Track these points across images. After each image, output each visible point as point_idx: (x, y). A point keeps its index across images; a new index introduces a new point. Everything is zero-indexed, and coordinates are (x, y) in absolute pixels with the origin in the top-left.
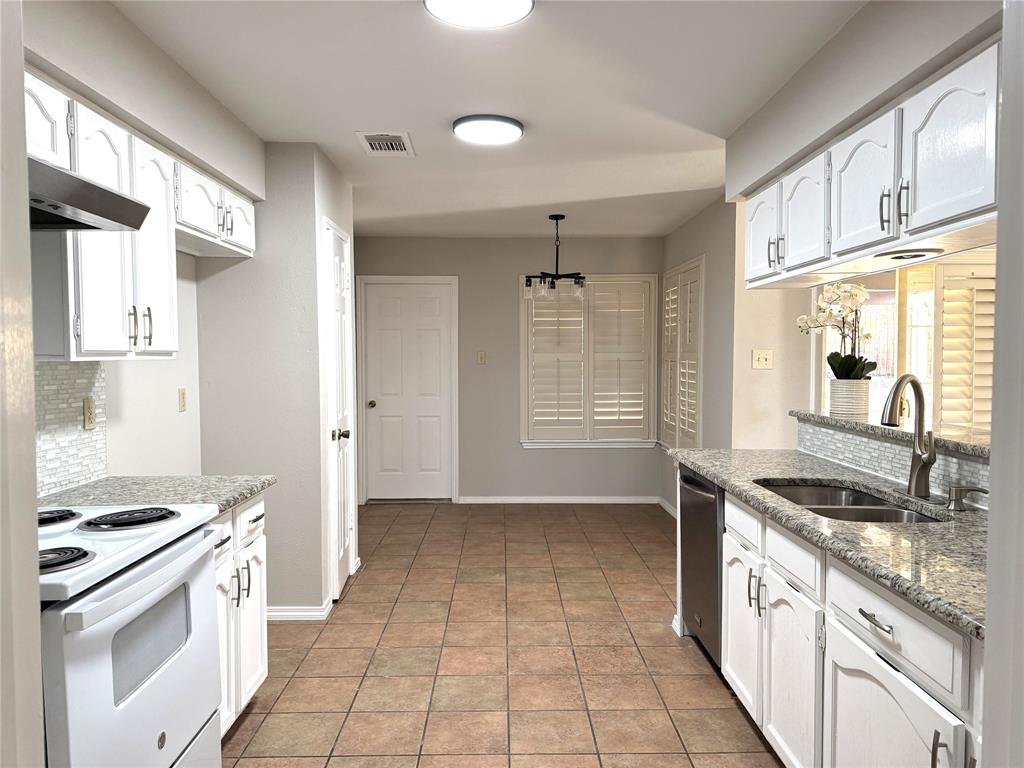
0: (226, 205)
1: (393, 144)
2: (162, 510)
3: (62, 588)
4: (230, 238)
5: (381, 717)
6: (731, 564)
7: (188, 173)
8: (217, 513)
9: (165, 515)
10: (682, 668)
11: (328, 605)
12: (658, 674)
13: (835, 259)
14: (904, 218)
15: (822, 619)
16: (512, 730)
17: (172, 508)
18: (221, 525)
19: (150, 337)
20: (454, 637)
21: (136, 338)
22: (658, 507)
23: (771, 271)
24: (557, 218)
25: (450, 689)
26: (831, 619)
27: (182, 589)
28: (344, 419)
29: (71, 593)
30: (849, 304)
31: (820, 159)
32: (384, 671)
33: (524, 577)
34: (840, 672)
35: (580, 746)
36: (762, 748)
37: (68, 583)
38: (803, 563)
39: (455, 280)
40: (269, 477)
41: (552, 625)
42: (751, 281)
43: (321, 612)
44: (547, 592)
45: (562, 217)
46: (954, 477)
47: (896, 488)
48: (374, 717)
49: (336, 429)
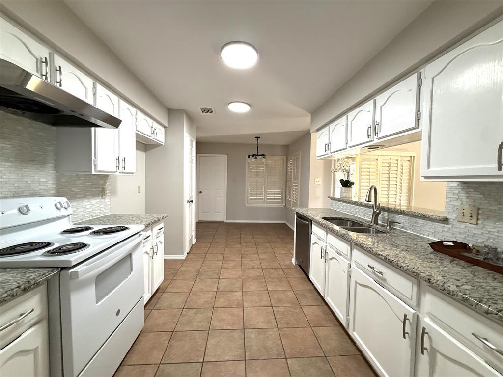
0: (155, 126)
1: (209, 111)
2: (122, 227)
3: (69, 261)
4: (156, 138)
5: (201, 293)
6: (314, 244)
7: (140, 114)
8: (144, 228)
9: (124, 229)
10: (296, 275)
11: (185, 255)
12: (289, 278)
13: (348, 148)
14: (377, 134)
15: (350, 266)
16: (244, 298)
17: (126, 226)
18: (145, 232)
19: (125, 167)
20: (225, 265)
21: (119, 167)
22: (285, 224)
23: (326, 153)
24: (258, 138)
25: (224, 283)
26: (353, 266)
27: (129, 256)
28: (192, 196)
29: (73, 264)
30: (347, 164)
31: (344, 118)
32: (202, 277)
33: (246, 246)
34: (358, 285)
35: (266, 304)
36: (324, 304)
37: (72, 259)
38: (344, 247)
39: (227, 156)
40: (165, 215)
41: (255, 261)
42: (318, 157)
43: (183, 257)
44: (254, 251)
45: (259, 138)
46: (386, 218)
47: (368, 222)
48: (199, 294)
49: (189, 199)
